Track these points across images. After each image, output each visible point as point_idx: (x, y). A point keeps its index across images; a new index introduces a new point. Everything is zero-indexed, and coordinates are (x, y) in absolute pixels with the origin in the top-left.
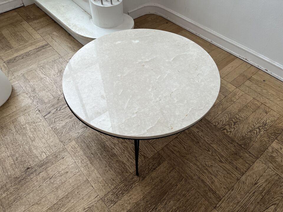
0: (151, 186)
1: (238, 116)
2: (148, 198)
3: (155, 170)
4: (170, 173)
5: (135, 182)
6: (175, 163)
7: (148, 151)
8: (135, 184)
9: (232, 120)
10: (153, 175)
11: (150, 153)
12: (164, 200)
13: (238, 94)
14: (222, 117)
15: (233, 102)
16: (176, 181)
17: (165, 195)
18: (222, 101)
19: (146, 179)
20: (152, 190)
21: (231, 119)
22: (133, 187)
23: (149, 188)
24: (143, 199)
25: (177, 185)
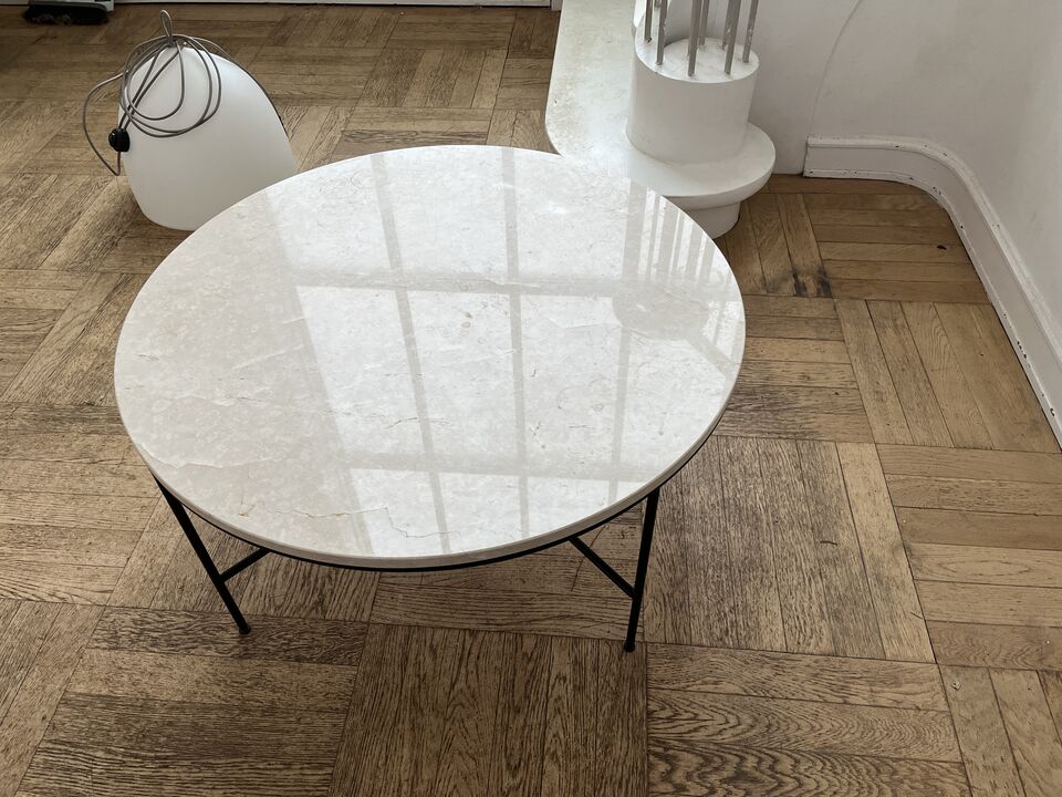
0: (231, 697)
1: (786, 764)
2: (186, 719)
3: (297, 664)
4: (320, 711)
5: (214, 643)
6: (367, 699)
7: (350, 594)
8: (209, 648)
9: (742, 759)
10: (274, 673)
11: (344, 606)
12: (211, 767)
13: (905, 688)
14: (716, 710)
15: (840, 700)
16: (303, 752)
17: (228, 756)
18: (793, 657)
19: (246, 663)
20: (221, 707)
21: (745, 747)
22: (193, 651)
23: (221, 694)
24: (172, 708)
25: (289, 766)
